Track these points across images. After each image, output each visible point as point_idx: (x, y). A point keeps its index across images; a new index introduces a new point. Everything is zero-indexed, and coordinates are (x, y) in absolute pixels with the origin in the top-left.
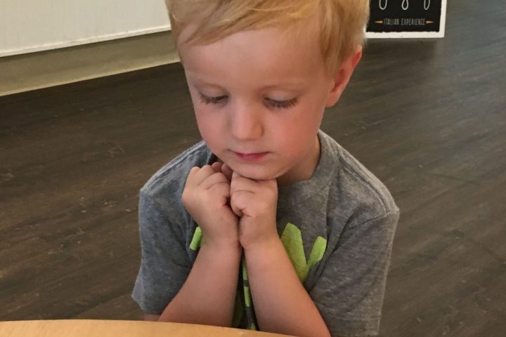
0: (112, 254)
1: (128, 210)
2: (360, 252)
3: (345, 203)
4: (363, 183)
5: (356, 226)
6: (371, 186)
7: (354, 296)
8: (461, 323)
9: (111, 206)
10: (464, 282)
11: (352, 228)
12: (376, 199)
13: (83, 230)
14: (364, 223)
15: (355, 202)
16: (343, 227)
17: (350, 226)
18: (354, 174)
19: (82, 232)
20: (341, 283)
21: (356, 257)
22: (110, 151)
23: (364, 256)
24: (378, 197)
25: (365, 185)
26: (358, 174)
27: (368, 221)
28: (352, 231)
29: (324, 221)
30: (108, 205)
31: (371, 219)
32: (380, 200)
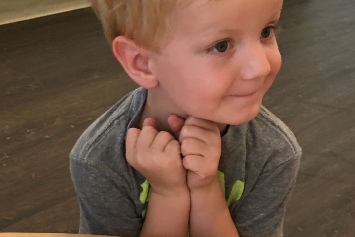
0: (33, 175)
1: (48, 137)
2: (274, 192)
3: (260, 149)
4: (273, 127)
5: (270, 170)
6: (281, 130)
7: (266, 228)
8: (336, 231)
9: (32, 133)
10: (338, 196)
11: (266, 172)
12: (287, 143)
13: (8, 155)
14: (278, 167)
15: (269, 149)
16: (260, 172)
17: (265, 170)
18: (264, 120)
19: (8, 156)
20: (256, 219)
21: (270, 196)
22: (31, 85)
23: (276, 195)
24: (288, 141)
25: (275, 129)
26: (268, 120)
27: (281, 165)
28: (267, 174)
29: (243, 167)
30: (29, 133)
31: (284, 163)
32: (290, 143)
